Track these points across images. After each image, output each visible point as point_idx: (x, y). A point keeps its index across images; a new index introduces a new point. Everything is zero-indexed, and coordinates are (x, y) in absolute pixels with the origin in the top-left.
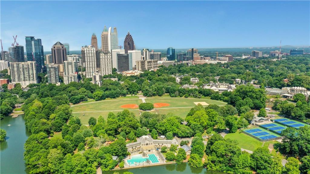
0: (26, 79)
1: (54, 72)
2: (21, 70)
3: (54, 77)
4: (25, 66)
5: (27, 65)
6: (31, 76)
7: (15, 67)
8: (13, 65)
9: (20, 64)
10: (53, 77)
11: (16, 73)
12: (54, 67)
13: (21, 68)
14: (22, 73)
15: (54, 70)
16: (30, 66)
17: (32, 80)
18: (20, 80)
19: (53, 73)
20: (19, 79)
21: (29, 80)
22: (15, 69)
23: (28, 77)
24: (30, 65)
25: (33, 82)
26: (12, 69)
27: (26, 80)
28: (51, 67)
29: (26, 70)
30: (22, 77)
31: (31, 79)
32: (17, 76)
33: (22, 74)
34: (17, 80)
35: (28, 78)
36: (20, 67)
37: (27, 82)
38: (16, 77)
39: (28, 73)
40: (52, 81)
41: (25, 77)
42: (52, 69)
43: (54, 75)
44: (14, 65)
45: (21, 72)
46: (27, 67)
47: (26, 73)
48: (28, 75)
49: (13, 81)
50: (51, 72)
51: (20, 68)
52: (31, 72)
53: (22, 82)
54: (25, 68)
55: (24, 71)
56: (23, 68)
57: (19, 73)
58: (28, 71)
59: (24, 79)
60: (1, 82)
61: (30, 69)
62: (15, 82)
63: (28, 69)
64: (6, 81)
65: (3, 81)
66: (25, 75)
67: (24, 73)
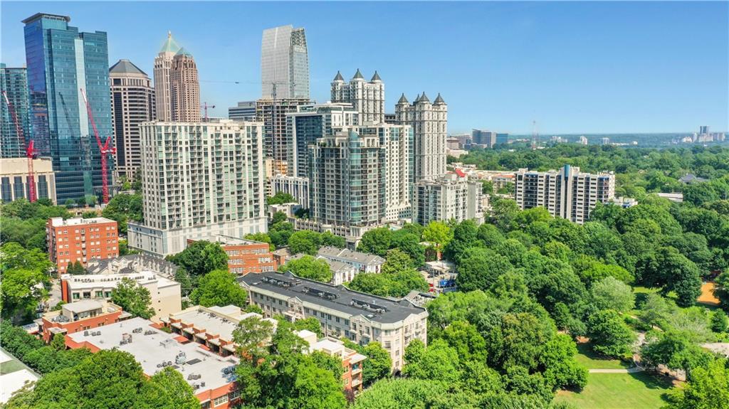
0: (225, 213)
2: (208, 162)
4: (226, 146)
5: (233, 139)
6: (249, 195)
7: (184, 146)
8: (175, 135)
9: (205, 129)
11: (186, 183)
13: (209, 151)
14: (212, 178)
16: (246, 144)
17: (251, 214)
18: (202, 221)
20: (199, 216)
21: (240, 214)
22: (184, 158)
23: (233, 200)
24: (246, 139)
25: (254, 223)
26: (168, 161)
27: (228, 217)
29: (229, 162)
30: (210, 201)
31: (248, 208)
32: (188, 200)
33: (211, 186)
34: (187, 218)
35: (232, 210)
36: (204, 146)
37: (232, 225)
38: (186, 201)
39: (235, 178)
41: (225, 201)
44: (178, 138)
45: (207, 178)
46: (234, 150)
47: (228, 178)
48: (235, 189)
49: (171, 225)
51: (206, 154)
52: (247, 177)
53: (208, 229)
54: (226, 153)
55: (221, 169)
56: (215, 156)
57: (197, 179)
58: (235, 170)
59: (217, 214)
60: (83, 239)
61: (246, 158)
62: (181, 229)
63: (238, 158)
64: (113, 228)
65: (98, 230)
66: (221, 193)
67: (219, 183)
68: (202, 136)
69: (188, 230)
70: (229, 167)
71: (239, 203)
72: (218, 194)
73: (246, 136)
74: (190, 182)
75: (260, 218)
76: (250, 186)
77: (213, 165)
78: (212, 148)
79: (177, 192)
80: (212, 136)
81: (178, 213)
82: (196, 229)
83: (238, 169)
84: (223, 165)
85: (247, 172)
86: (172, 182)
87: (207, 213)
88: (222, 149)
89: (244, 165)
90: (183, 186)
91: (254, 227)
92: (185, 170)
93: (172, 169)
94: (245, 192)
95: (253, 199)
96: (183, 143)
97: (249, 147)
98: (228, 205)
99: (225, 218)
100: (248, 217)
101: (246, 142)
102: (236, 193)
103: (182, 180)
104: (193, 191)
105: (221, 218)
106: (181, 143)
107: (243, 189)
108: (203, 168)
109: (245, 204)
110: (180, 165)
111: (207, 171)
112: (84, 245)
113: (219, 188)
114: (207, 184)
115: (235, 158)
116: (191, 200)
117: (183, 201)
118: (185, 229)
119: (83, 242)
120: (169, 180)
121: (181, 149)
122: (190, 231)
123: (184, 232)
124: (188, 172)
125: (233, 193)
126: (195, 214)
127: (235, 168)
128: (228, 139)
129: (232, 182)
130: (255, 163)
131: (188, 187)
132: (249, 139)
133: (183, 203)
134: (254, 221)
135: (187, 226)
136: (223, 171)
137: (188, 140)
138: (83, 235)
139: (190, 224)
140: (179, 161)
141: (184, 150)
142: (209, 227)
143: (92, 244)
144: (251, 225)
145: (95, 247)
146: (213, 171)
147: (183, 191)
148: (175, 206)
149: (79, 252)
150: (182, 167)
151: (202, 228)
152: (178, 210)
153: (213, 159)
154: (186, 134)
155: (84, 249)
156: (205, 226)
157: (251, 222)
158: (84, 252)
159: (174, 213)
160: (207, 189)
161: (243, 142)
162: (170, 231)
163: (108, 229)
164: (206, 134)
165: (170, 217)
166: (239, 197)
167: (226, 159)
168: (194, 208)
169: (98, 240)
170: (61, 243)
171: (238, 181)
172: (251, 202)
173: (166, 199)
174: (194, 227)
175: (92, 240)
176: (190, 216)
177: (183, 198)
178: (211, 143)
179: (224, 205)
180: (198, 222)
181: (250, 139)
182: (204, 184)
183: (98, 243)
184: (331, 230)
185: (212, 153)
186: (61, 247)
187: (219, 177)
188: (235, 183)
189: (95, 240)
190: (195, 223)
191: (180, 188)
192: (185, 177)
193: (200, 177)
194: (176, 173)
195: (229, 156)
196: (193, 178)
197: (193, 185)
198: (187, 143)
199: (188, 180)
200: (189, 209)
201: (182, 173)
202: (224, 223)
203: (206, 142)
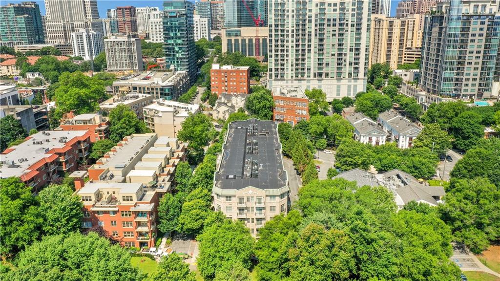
0: (324, 71)
1: (484, 38)
2: (312, 28)
3: (480, 66)
4: (330, 14)
5: (338, 8)
6: (349, 57)
7: (290, 14)
8: (283, 5)
10: (473, 66)
11: (290, 43)
12: (487, 12)
13: (313, 19)
14: (314, 41)
15: (485, 32)
16: (350, 12)
17: (350, 74)
18: (303, 76)
19: (476, 43)
20: (300, 71)
21: (339, 74)
22: (290, 24)
23: (334, 61)
24: (350, 7)
25: (353, 83)
26: (276, 26)
27: (327, 75)
28: (471, 12)
29: (332, 28)
30: (311, 61)
31: (347, 69)
32: (291, 57)
33: (312, 48)
34: (290, 72)
35: (332, 69)
36: (308, 13)
37: (329, 82)
38: (290, 58)
39: (336, 42)
40: (463, 88)
41: (325, 62)
42: (475, 26)
43: (481, 55)
44: (286, 8)
45: (310, 40)
46: (337, 17)
47: (330, 42)
48: (336, 51)
49: (277, 76)
50: (470, 38)
51: (310, 21)
52: (349, 40)
53: (307, 82)
54: (329, 20)
55: (324, 34)
56: (318, 23)
57: (300, 42)
58: (337, 35)
59: (317, 71)
60: (226, 79)
61: (350, 25)
62: (284, 80)
63: (341, 25)
64: (244, 74)
65: (235, 74)
66: (323, 54)
67: (320, 45)
68: (307, 6)
69: (290, 82)
70: (332, 33)
71: (339, 64)
72: (319, 55)
73: (351, 4)
74: (294, 44)
75: (358, 79)
76: (351, 50)
77: (316, 30)
78: (316, 15)
79: (283, 51)
80: (317, 5)
81: (282, 67)
82: (297, 82)
83: (340, 35)
84: (325, 31)
85: (349, 37)
86: (279, 43)
87: (308, 69)
88: (327, 17)
89: (347, 31)
90: (287, 46)
91: (352, 86)
92: (290, 33)
93: (279, 33)
94: (346, 55)
95: (353, 61)
96: (290, 11)
97: (353, 15)
98: (327, 64)
99: (324, 75)
100: (347, 77)
101: (350, 10)
102: (336, 55)
103: (287, 41)
104: (297, 51)
105: (320, 75)
106: (288, 11)
107: (344, 52)
108: (307, 32)
109: (345, 65)
110: (286, 29)
111: (310, 35)
112: (226, 84)
113: (320, 50)
114: (309, 46)
115: (337, 25)
116: (294, 57)
117: (287, 58)
118: (287, 80)
119: (226, 82)
120: (277, 41)
121: (288, 16)
122: (292, 82)
123: (287, 83)
124: (293, 36)
125: (333, 55)
126: (297, 69)
127: (337, 33)
128: (332, 8)
129: (333, 45)
130: (358, 29)
131: (292, 47)
132: (354, 7)
133: (287, 60)
134: (353, 81)
135: (290, 78)
136: (325, 36)
137: (294, 9)
138: (226, 77)
139: (292, 77)
140: (286, 27)
141: (290, 17)
142: (309, 81)
143: (231, 83)
144: (349, 83)
145: (233, 86)
146: (316, 35)
147: (287, 51)
148: (280, 62)
149: (223, 88)
150: (288, 31)
151: (302, 81)
152: (283, 65)
153: (316, 25)
154: (293, 4)
155: (226, 86)
156: (305, 80)
157: (349, 81)
158: (226, 88)
159: (279, 67)
160: (309, 50)
161: (348, 10)
162: (275, 80)
163: (241, 74)
164: (312, 3)
165: (277, 69)
166: (339, 59)
167: (329, 25)
168: (297, 65)
169: (234, 81)
170: (213, 81)
171: (340, 45)
172: (350, 64)
173: (273, 56)
174: (295, 80)
175: (231, 81)
176: (292, 70)
177: (287, 56)
178: (315, 10)
179: (324, 65)
180: (300, 76)
181: (356, 7)
182: (307, 46)
183: (235, 83)
184: (424, 97)
185: (316, 21)
186: (213, 83)
187: (321, 40)
188: (337, 46)
189: (233, 81)
190: (297, 76)
191: (285, 48)
192: (290, 38)
193: (304, 40)
194: (282, 35)
195: (332, 23)
196: (297, 40)
197: (297, 46)
198: (293, 11)
199: (292, 42)
200: (292, 65)
201: (288, 35)
202: (323, 79)
203: (310, 11)
